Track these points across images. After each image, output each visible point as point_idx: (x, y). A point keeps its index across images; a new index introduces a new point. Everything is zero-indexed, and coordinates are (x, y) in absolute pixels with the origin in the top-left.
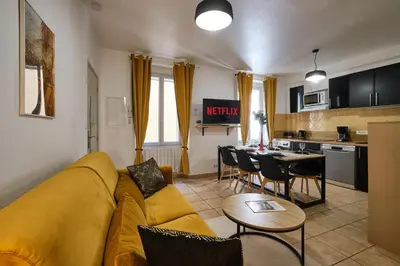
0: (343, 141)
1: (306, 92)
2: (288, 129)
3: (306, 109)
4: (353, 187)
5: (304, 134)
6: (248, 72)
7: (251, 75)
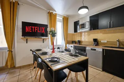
0: (96, 45)
1: (80, 23)
2: (74, 40)
3: (80, 31)
4: (101, 70)
5: (80, 42)
6: (54, 12)
7: (56, 14)
